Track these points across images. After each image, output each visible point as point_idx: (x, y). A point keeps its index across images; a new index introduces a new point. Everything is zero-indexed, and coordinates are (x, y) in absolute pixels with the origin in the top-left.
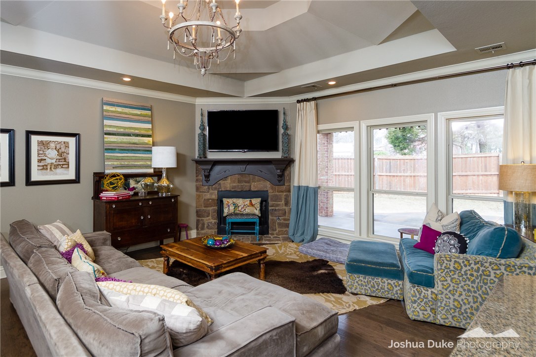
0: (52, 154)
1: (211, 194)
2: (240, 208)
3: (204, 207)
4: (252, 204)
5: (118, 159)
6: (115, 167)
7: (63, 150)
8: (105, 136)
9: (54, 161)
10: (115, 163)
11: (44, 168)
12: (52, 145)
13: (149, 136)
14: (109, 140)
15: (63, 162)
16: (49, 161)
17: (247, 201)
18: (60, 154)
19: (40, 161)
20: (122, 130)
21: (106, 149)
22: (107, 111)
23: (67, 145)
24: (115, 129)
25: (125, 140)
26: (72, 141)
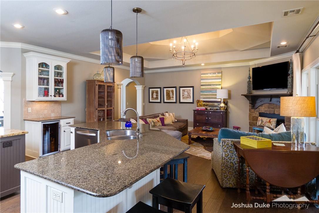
0: (186, 93)
1: (255, 114)
2: (264, 123)
3: (253, 121)
4: (270, 122)
5: (205, 95)
6: (204, 98)
7: (189, 92)
8: (201, 86)
9: (186, 96)
10: (204, 97)
11: (184, 98)
12: (186, 91)
13: (219, 85)
14: (202, 88)
15: (189, 97)
16: (185, 96)
17: (268, 119)
18: (188, 94)
19: (183, 96)
20: (208, 83)
21: (201, 91)
22: (202, 77)
23: (190, 90)
24: (205, 84)
25: (209, 88)
26: (191, 89)
